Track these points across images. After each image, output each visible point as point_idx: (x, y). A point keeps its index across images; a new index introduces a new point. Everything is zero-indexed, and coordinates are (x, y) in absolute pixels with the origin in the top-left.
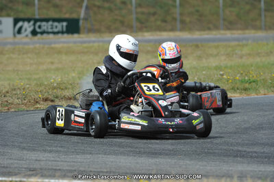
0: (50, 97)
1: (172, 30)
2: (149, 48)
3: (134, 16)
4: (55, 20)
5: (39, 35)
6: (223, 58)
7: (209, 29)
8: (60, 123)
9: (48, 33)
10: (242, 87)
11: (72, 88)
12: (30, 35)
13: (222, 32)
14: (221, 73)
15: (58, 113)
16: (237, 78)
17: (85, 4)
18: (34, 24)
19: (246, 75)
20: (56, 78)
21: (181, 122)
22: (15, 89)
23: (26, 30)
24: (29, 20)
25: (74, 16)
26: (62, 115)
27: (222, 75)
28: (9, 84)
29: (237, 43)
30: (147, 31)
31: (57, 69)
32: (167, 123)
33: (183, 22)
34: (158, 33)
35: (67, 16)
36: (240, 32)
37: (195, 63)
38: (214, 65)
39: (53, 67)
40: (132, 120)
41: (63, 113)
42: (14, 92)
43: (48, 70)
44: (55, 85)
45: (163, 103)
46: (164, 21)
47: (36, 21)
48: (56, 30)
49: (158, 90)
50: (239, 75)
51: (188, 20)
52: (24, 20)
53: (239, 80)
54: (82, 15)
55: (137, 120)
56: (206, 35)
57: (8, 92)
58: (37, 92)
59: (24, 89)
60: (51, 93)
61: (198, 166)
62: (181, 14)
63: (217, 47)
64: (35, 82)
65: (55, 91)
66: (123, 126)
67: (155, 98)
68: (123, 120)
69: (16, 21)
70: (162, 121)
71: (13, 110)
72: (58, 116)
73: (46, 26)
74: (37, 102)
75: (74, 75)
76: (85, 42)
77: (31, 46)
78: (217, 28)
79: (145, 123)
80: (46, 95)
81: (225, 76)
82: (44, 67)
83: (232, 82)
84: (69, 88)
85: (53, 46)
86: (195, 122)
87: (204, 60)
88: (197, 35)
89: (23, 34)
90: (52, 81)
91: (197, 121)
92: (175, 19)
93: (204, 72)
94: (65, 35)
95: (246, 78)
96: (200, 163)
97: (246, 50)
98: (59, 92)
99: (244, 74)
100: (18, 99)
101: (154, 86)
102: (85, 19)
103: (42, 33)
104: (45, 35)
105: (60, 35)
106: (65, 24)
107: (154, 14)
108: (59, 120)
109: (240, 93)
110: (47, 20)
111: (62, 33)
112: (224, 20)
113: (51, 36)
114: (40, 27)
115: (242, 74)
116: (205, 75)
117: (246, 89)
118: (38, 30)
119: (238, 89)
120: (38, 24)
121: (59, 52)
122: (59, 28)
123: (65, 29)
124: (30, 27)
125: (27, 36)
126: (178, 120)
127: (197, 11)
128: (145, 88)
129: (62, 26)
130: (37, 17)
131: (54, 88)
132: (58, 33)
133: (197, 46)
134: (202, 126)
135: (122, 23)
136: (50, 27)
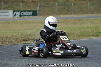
0: (26, 39)
1: (71, 14)
2: (62, 21)
3: (57, 9)
4: (28, 11)
5: (22, 17)
6: (89, 24)
7: (84, 13)
8: (27, 53)
9: (26, 16)
10: (96, 34)
11: (34, 36)
12: (19, 17)
13: (89, 14)
14: (89, 29)
15: (26, 49)
16: (94, 31)
17: (39, 5)
18: (20, 13)
19: (98, 30)
20: (28, 32)
21: (77, 51)
22: (13, 37)
23: (17, 15)
24: (18, 11)
25: (35, 9)
26: (28, 49)
27: (89, 30)
28: (11, 35)
29: (94, 18)
30: (62, 15)
31: (29, 29)
32: (71, 52)
33: (75, 11)
34: (66, 15)
35: (32, 9)
36: (96, 14)
37: (79, 26)
38: (86, 27)
39: (27, 28)
40: (57, 51)
41: (29, 48)
42: (13, 38)
43: (25, 29)
44: (28, 35)
45: (69, 44)
46: (68, 11)
47: (21, 11)
48: (28, 15)
49: (67, 39)
50: (95, 30)
51: (77, 10)
52: (17, 11)
53: (95, 32)
54: (38, 9)
55: (59, 51)
56: (83, 16)
57: (10, 38)
58: (21, 37)
59: (17, 36)
60: (26, 38)
61: (80, 64)
62: (74, 8)
63: (87, 20)
64: (21, 34)
65: (28, 37)
66: (53, 54)
67: (66, 42)
68: (53, 51)
69: (14, 12)
70: (69, 51)
71: (13, 44)
72: (26, 50)
73: (25, 13)
74: (21, 41)
75: (35, 31)
76: (39, 19)
77: (19, 21)
78: (87, 13)
79: (62, 52)
80: (24, 38)
81: (90, 31)
82: (24, 28)
83: (93, 33)
84: (33, 36)
85: (27, 20)
86: (82, 51)
87: (82, 25)
88: (80, 16)
89: (17, 16)
90: (27, 33)
91: (83, 50)
92: (72, 10)
93: (82, 29)
94: (32, 16)
95: (98, 31)
96: (81, 63)
97: (98, 21)
98: (29, 37)
99: (97, 30)
100: (14, 40)
101: (65, 37)
102: (39, 11)
103: (23, 16)
104: (24, 17)
105: (30, 16)
106: (32, 12)
107: (64, 8)
108: (27, 51)
109: (96, 37)
110: (25, 11)
111: (31, 15)
112: (90, 10)
113: (27, 17)
114: (22, 14)
115: (96, 30)
116: (82, 30)
117: (98, 35)
118: (22, 15)
119: (95, 35)
120: (22, 12)
121: (30, 23)
122: (30, 14)
123: (32, 14)
124: (19, 13)
125: (18, 17)
126: (75, 51)
127: (80, 7)
128: (62, 38)
129: (31, 13)
130: (21, 10)
131: (27, 36)
132: (29, 16)
133: (80, 20)
134: (85, 52)
135: (52, 12)
136: (26, 14)
